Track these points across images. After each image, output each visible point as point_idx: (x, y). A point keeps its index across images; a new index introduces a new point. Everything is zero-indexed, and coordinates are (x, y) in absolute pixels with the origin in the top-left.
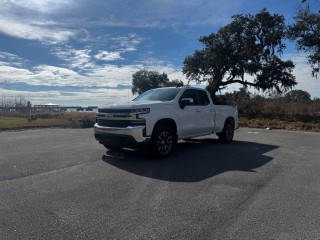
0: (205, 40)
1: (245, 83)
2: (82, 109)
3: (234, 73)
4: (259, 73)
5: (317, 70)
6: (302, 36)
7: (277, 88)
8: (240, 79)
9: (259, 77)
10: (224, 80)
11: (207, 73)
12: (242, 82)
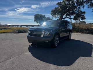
2: (19, 26)
3: (67, 15)
6: (90, 3)
7: (80, 20)
8: (69, 17)
9: (74, 16)
10: (64, 17)
11: (58, 15)
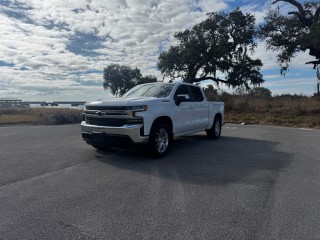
0: (179, 36)
1: (217, 80)
3: (207, 71)
4: (230, 70)
5: (285, 69)
6: (272, 36)
7: (246, 85)
8: (212, 76)
9: (230, 75)
10: (198, 76)
11: (181, 69)
12: (214, 79)
